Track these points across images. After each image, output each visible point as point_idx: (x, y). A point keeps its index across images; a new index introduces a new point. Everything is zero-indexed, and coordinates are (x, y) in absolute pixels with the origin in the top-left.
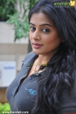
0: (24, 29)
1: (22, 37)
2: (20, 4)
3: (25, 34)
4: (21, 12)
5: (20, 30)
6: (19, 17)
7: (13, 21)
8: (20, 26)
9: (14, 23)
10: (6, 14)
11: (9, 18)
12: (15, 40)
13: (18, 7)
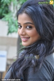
0: (15, 25)
1: (14, 31)
2: (14, 6)
3: (16, 30)
4: (14, 12)
5: (13, 26)
6: (12, 16)
7: (7, 19)
8: (13, 23)
9: (8, 20)
10: (2, 13)
11: (4, 16)
12: (8, 34)
13: (12, 8)
